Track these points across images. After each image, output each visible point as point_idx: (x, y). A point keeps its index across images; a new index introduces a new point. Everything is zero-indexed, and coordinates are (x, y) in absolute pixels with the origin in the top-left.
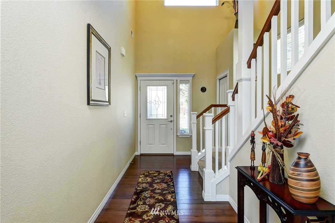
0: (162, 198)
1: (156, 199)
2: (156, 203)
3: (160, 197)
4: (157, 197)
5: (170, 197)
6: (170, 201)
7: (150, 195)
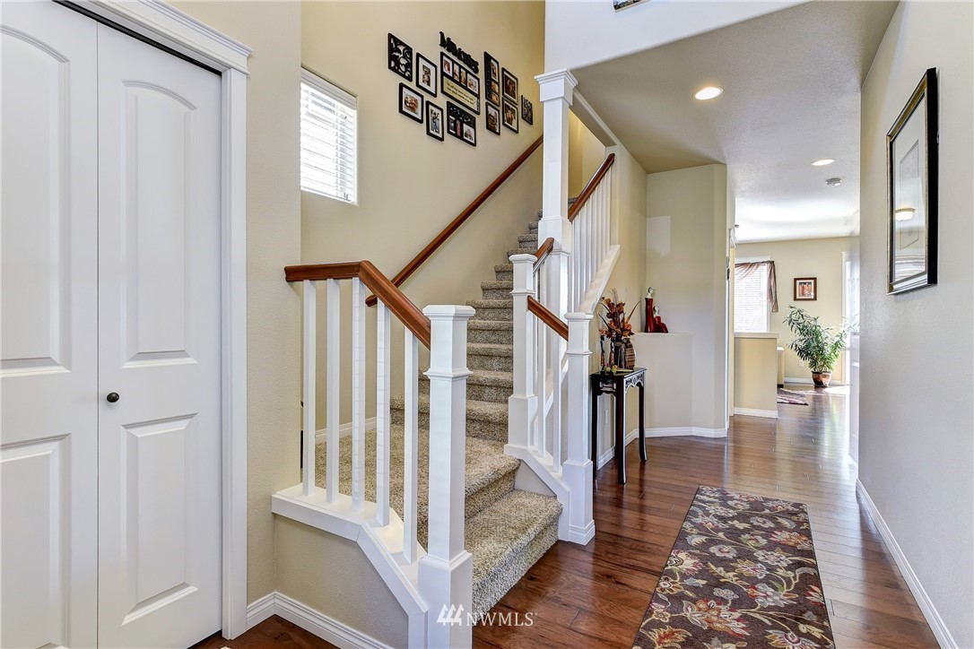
0: (712, 566)
1: (734, 571)
2: (734, 560)
3: (720, 571)
4: (731, 574)
5: (685, 562)
6: (692, 555)
7: (756, 589)
